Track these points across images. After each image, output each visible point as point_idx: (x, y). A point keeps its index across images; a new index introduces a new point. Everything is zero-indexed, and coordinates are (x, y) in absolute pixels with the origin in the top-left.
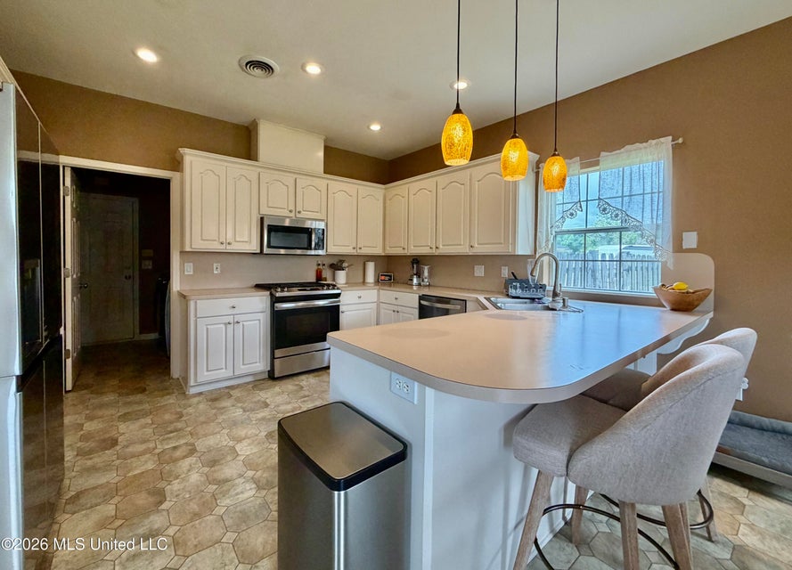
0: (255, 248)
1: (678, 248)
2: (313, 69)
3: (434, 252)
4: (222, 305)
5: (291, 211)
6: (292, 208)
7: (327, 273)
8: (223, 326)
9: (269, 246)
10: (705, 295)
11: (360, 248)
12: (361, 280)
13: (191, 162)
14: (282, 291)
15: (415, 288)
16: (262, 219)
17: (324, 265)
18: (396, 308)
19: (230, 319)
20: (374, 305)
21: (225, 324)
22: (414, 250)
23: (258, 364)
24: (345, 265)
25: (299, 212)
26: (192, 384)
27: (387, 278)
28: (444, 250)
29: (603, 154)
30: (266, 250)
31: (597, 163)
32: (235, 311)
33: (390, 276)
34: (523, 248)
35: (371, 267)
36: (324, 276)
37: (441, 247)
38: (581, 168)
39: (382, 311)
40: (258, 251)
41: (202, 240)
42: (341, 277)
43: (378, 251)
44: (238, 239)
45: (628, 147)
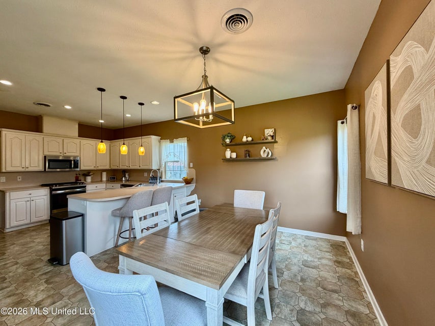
0: (41, 168)
1: (189, 168)
5: (61, 153)
6: (61, 151)
7: (82, 178)
8: (24, 202)
9: (49, 168)
10: (193, 179)
11: (98, 167)
12: (100, 180)
13: (6, 134)
14: (56, 186)
15: (123, 182)
16: (45, 157)
17: (80, 174)
19: (29, 199)
21: (26, 201)
22: (122, 167)
23: (43, 217)
24: (91, 174)
25: (65, 153)
26: (8, 227)
28: (132, 167)
29: (174, 139)
30: (47, 170)
31: (173, 142)
32: (31, 196)
34: (154, 167)
35: (104, 174)
36: (79, 179)
38: (170, 143)
40: (43, 170)
41: (12, 166)
42: (89, 179)
43: (107, 167)
44: (32, 166)
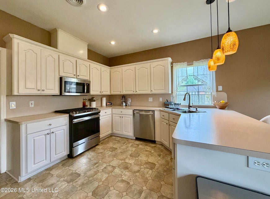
1: (217, 91)
2: (103, 8)
3: (135, 93)
4: (43, 125)
6: (75, 73)
7: (87, 103)
8: (44, 136)
9: (65, 91)
11: (102, 92)
12: (101, 105)
13: (18, 43)
14: (76, 113)
15: (124, 107)
16: (61, 78)
17: (86, 99)
18: (121, 116)
19: (48, 131)
20: (111, 115)
21: (45, 135)
22: (124, 93)
23: (64, 152)
24: (95, 99)
25: (78, 76)
26: (24, 175)
27: (110, 104)
28: (139, 92)
29: (194, 62)
30: (64, 93)
31: (192, 64)
32: (51, 127)
33: (111, 103)
35: (104, 100)
36: (86, 105)
37: (138, 91)
38: (187, 66)
39: (114, 118)
40: (59, 94)
41: (26, 88)
43: (108, 93)
44: (48, 88)
45: (202, 60)
